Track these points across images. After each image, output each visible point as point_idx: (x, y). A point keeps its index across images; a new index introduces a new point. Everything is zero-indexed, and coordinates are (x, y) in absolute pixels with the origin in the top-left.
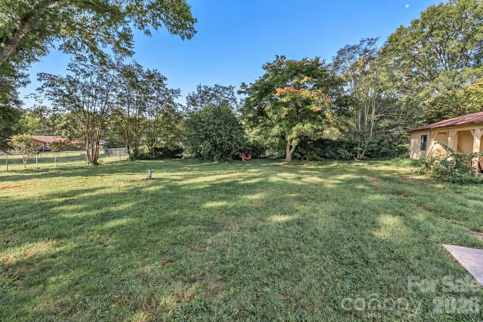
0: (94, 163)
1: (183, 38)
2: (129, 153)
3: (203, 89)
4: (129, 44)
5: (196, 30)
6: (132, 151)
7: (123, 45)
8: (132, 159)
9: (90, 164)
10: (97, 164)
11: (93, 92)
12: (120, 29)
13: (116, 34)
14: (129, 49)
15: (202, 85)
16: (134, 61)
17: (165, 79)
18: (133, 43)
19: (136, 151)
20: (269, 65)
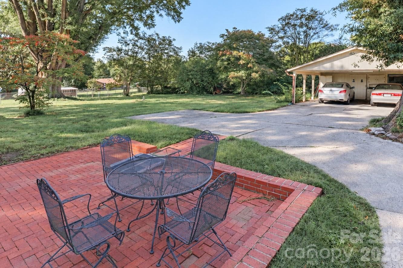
3: (199, 45)
4: (153, 21)
6: (149, 89)
7: (150, 21)
8: (149, 93)
12: (148, 12)
13: (145, 16)
14: (153, 24)
15: (198, 43)
16: (155, 32)
17: (174, 40)
18: (155, 20)
19: (152, 89)
20: (223, 35)
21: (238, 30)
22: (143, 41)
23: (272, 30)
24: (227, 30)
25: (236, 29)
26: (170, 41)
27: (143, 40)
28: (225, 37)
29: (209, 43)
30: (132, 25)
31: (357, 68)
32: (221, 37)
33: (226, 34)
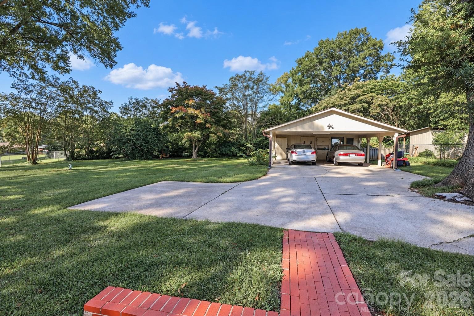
0: (33, 163)
1: (106, 66)
2: (66, 155)
3: (134, 101)
4: (67, 63)
5: (117, 62)
6: (68, 154)
7: (62, 64)
8: (68, 159)
9: (30, 164)
10: (36, 163)
11: (33, 104)
12: (59, 51)
13: (54, 56)
14: (68, 68)
15: (133, 98)
16: (71, 78)
17: (100, 92)
18: (70, 63)
19: (72, 153)
20: (172, 89)
21: (189, 86)
22: (54, 89)
23: (221, 90)
24: (177, 84)
25: (187, 84)
26: (95, 93)
27: (54, 87)
28: (174, 92)
29: (147, 99)
30: (34, 67)
31: (331, 130)
32: (170, 92)
33: (176, 88)
